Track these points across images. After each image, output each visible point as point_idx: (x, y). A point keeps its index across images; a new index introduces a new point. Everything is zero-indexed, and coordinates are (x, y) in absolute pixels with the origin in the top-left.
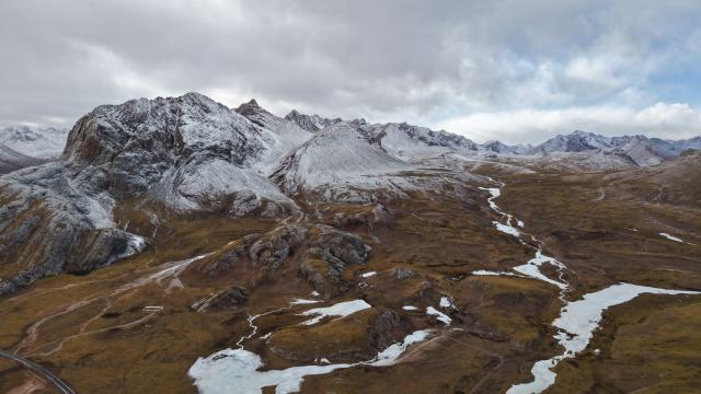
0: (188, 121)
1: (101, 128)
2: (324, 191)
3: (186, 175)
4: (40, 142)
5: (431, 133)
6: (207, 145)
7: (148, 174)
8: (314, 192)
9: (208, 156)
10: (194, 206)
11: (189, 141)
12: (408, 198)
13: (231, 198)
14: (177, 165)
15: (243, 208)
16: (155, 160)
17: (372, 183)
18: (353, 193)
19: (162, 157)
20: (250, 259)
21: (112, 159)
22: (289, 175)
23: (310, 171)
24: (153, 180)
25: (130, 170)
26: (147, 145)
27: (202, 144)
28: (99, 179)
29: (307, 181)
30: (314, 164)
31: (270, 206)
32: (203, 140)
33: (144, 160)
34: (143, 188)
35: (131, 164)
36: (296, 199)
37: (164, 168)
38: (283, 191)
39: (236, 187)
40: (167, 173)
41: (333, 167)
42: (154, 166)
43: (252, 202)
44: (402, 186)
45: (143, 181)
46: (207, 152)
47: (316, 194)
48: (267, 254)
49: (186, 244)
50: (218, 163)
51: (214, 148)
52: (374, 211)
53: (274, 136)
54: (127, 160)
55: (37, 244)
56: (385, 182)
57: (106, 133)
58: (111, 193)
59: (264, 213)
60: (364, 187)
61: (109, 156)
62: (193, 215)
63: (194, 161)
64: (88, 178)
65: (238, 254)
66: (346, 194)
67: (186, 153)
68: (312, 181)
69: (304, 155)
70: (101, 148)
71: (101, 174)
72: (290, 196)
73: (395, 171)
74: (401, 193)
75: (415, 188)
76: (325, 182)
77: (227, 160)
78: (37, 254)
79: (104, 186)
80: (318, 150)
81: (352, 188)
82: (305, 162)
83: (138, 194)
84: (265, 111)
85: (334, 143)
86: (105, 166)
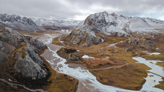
0: (106, 17)
1: (92, 19)
2: (137, 32)
3: (107, 28)
4: (65, 23)
5: (157, 20)
6: (110, 22)
7: (100, 28)
8: (134, 33)
9: (111, 24)
10: (110, 34)
11: (107, 21)
12: (159, 35)
13: (117, 33)
14: (105, 26)
15: (120, 35)
16: (101, 25)
17: (148, 31)
18: (144, 33)
19: (102, 25)
20: (129, 44)
21: (94, 25)
22: (127, 29)
23: (132, 28)
24: (101, 29)
25: (97, 27)
26: (100, 22)
27: (109, 22)
28: (92, 29)
29: (132, 30)
30: (133, 27)
31: (125, 35)
32: (109, 21)
33: (99, 25)
34: (99, 31)
35: (97, 26)
36: (130, 34)
37: (103, 27)
38: (126, 32)
39: (117, 31)
40: (103, 28)
41: (137, 27)
42: (101, 26)
43: (121, 34)
44: (157, 32)
45: (99, 29)
46: (110, 24)
47: (135, 33)
48: (132, 43)
49: (112, 41)
50: (112, 26)
51: (111, 23)
52: (152, 37)
53: (119, 20)
54: (97, 25)
55: (88, 39)
56: (151, 31)
57: (93, 20)
58: (94, 31)
59: (124, 36)
60: (146, 32)
61: (93, 24)
62: (110, 36)
63: (108, 25)
64: (90, 28)
65: (126, 43)
66: (143, 33)
67: (106, 24)
68: (133, 30)
69: (130, 24)
70: (92, 23)
71: (92, 28)
72: (128, 33)
73: (153, 29)
74: (157, 34)
75: (160, 33)
76: (136, 30)
77: (113, 25)
78: (89, 40)
79: (93, 30)
80: (133, 23)
81: (143, 32)
82: (130, 26)
83: (99, 32)
84: (117, 15)
85: (136, 22)
86: (93, 26)
